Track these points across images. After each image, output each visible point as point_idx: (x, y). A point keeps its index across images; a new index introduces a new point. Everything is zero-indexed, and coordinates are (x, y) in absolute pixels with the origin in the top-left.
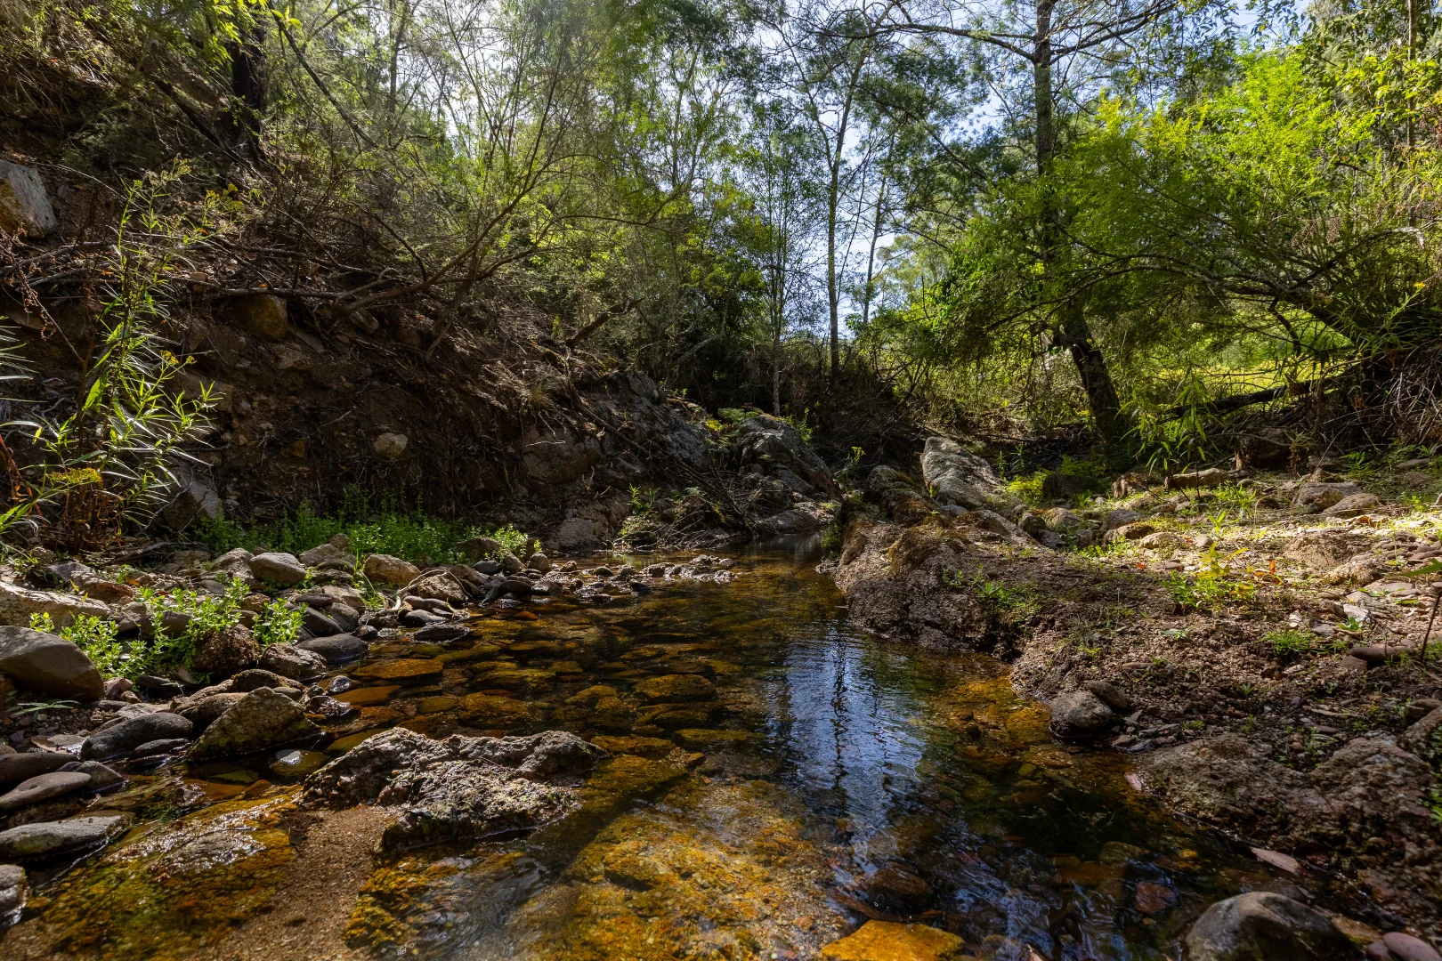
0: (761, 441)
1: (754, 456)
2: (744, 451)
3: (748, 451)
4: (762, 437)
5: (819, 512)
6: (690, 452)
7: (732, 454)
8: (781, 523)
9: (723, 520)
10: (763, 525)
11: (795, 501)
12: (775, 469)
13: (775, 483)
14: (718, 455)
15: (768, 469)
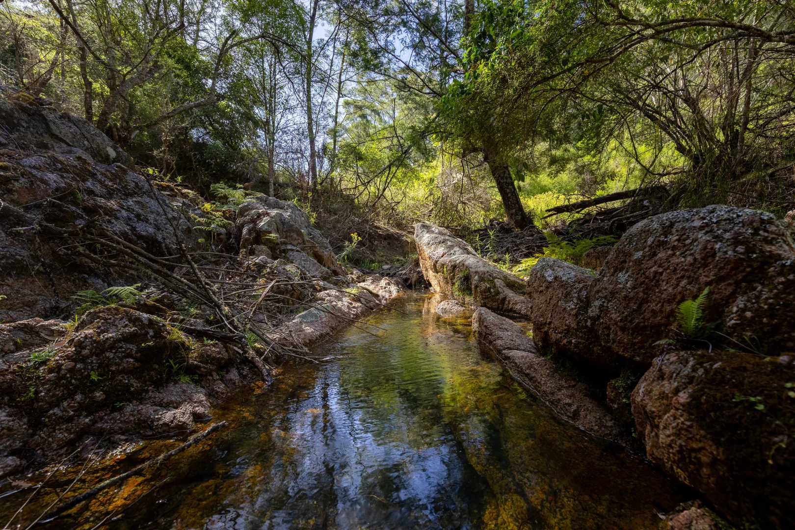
0: (266, 219)
1: (258, 237)
2: (245, 231)
3: (250, 231)
4: (267, 214)
5: (346, 300)
6: (157, 227)
7: (229, 234)
8: (309, 330)
9: (193, 358)
10: (283, 342)
11: (315, 290)
12: (285, 251)
13: (289, 267)
14: (208, 235)
15: (277, 251)
